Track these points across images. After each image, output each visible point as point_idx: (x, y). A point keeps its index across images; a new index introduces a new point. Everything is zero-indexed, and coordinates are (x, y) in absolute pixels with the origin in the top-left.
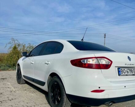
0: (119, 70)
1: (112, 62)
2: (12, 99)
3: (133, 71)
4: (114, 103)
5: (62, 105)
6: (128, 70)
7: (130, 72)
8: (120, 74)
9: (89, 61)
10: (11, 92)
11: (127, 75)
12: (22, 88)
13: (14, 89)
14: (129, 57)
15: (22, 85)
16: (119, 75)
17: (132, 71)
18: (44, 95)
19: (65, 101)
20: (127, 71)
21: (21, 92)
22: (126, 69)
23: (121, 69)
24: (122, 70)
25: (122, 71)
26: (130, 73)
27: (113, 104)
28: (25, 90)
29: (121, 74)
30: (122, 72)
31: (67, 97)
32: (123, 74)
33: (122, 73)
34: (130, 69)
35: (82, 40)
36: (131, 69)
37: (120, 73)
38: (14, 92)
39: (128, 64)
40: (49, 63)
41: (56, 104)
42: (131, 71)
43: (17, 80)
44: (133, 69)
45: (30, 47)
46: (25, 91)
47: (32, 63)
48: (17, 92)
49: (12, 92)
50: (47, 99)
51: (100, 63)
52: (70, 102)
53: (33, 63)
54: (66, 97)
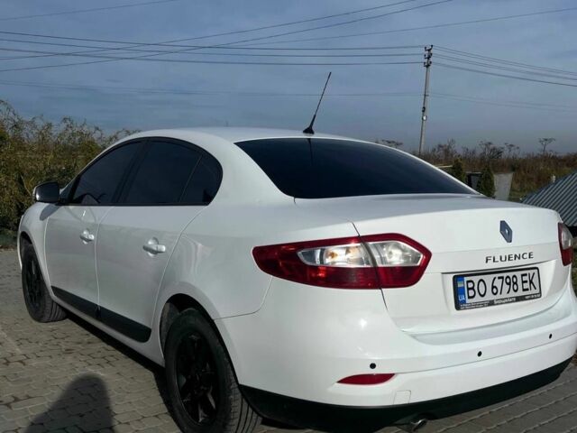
0: (460, 285)
1: (428, 254)
2: (16, 400)
3: (519, 283)
4: (433, 417)
5: (224, 426)
6: (498, 283)
7: (506, 287)
8: (464, 302)
9: (333, 255)
10: (8, 363)
11: (491, 303)
12: (54, 342)
13: (18, 350)
14: (504, 226)
15: (51, 326)
16: (458, 308)
17: (515, 283)
18: (149, 375)
19: (237, 414)
20: (493, 287)
21: (48, 362)
22: (488, 279)
23: (466, 279)
24: (470, 285)
25: (473, 288)
26: (504, 295)
27: (429, 423)
28: (69, 351)
29: (468, 301)
30: (471, 293)
31: (243, 396)
32: (478, 299)
33: (473, 297)
34: (505, 275)
35: (309, 131)
36: (511, 274)
37: (461, 298)
38: (21, 362)
39: (497, 259)
40: (164, 248)
41: (201, 420)
42: (512, 283)
43: (28, 305)
44: (518, 274)
45: (73, 134)
46: (69, 358)
47: (88, 240)
48: (34, 362)
49: (11, 366)
50: (162, 394)
51: (380, 265)
52: (255, 415)
53: (92, 237)
54: (239, 396)
